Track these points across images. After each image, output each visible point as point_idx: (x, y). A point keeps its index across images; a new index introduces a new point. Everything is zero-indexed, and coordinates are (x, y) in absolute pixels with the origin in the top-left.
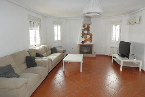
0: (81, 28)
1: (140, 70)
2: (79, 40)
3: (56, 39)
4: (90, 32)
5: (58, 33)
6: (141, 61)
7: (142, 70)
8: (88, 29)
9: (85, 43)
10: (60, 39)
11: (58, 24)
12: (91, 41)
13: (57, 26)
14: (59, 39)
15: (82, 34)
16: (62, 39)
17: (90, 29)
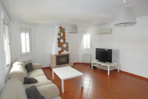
0: (57, 36)
2: (54, 50)
3: (24, 51)
4: (66, 41)
5: (27, 43)
8: (64, 38)
9: (62, 53)
10: (29, 51)
11: (25, 30)
12: (68, 51)
13: (25, 34)
15: (58, 43)
16: (31, 50)
17: (66, 38)
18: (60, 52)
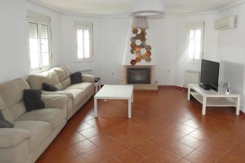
0: (130, 35)
1: (238, 113)
2: (125, 58)
3: (80, 56)
4: (147, 43)
6: (239, 96)
7: (241, 112)
8: (142, 36)
9: (137, 64)
10: (88, 57)
11: (84, 26)
12: (149, 60)
13: (83, 32)
14: (87, 55)
15: (131, 46)
16: (93, 56)
17: (146, 37)
18: (133, 62)
